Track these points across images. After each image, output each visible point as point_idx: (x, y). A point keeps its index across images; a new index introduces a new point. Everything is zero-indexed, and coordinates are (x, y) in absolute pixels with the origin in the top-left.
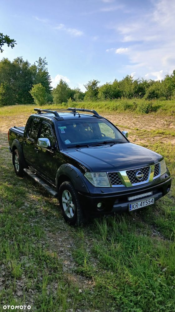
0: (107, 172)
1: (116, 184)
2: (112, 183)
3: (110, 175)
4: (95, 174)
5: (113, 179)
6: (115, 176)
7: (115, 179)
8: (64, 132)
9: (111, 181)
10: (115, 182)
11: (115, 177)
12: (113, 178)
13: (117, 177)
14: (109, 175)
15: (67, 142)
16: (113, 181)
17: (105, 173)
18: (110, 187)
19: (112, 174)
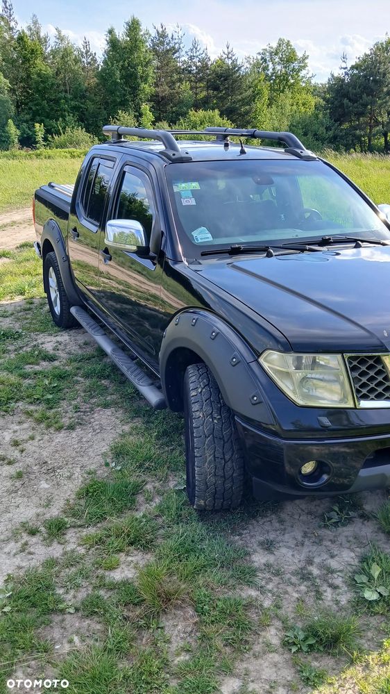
0: (347, 355)
1: (372, 396)
2: (358, 391)
3: (355, 363)
4: (299, 359)
5: (364, 380)
6: (371, 367)
7: (372, 379)
8: (193, 202)
9: (357, 386)
10: (372, 391)
11: (372, 373)
12: (363, 374)
13: (379, 373)
14: (350, 363)
15: (202, 236)
16: (364, 386)
17: (339, 356)
18: (352, 406)
19: (362, 361)
